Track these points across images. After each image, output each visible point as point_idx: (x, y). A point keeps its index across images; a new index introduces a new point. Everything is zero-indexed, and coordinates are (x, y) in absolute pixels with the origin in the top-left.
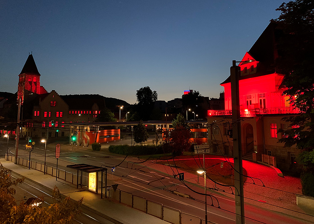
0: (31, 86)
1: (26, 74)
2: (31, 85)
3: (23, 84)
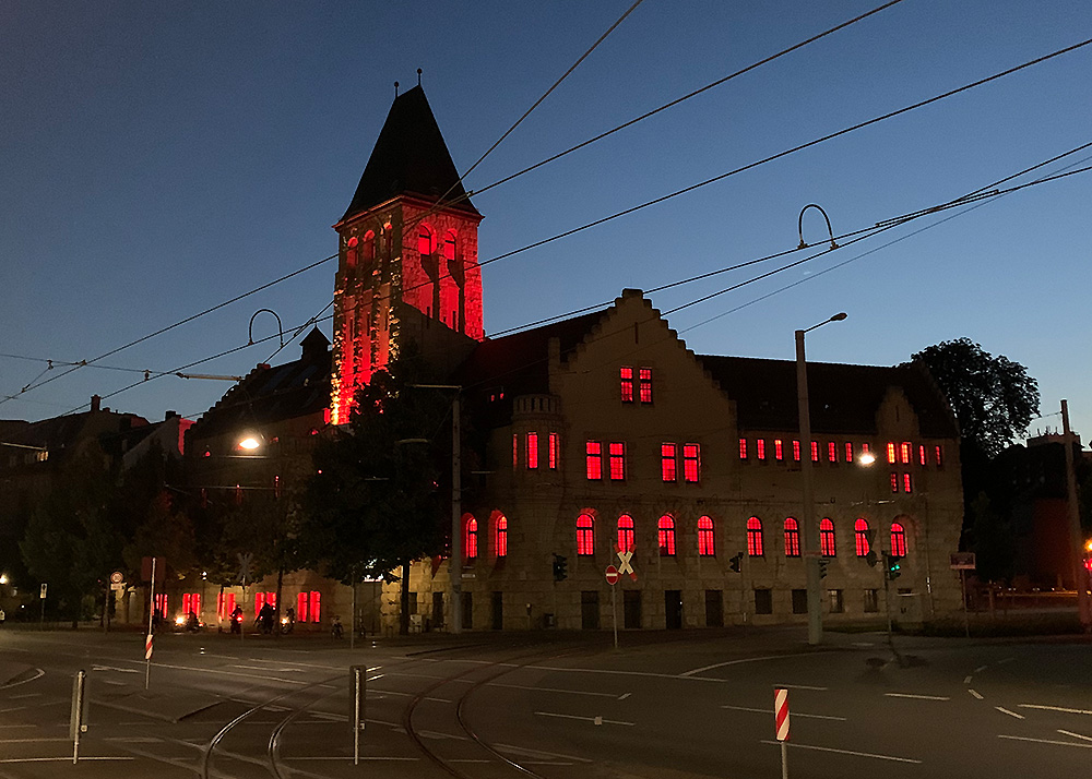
0: (437, 288)
1: (405, 203)
2: (436, 281)
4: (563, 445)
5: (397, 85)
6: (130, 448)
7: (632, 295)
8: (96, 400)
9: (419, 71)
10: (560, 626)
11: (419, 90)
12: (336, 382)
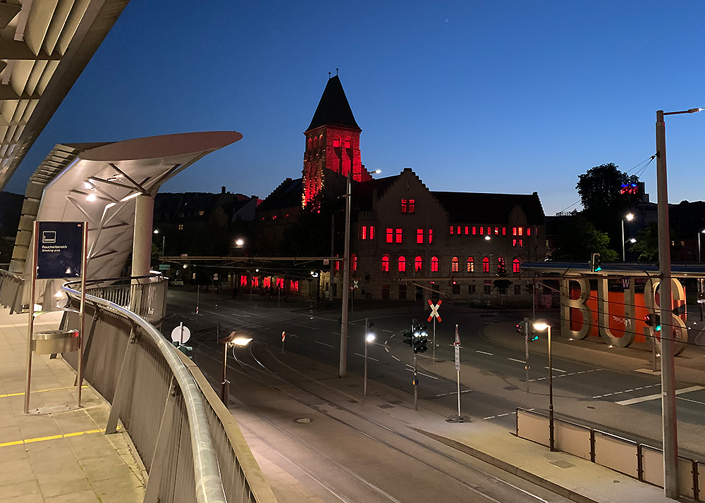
0: (341, 161)
1: (328, 127)
2: (341, 158)
3: (321, 154)
4: (377, 230)
5: (330, 73)
6: (236, 211)
7: (408, 170)
8: (224, 189)
9: (337, 69)
10: (373, 298)
11: (337, 76)
12: (304, 197)
